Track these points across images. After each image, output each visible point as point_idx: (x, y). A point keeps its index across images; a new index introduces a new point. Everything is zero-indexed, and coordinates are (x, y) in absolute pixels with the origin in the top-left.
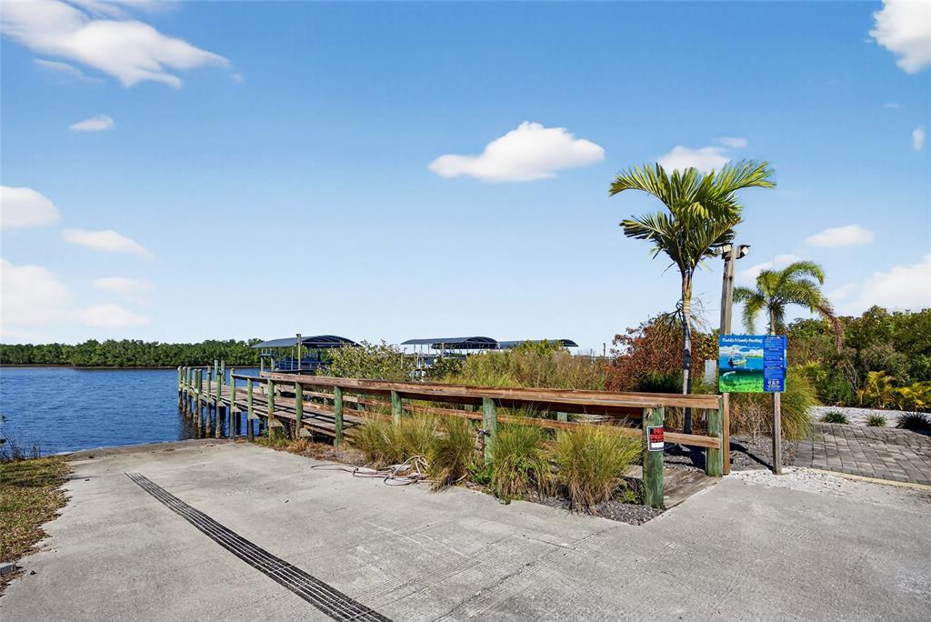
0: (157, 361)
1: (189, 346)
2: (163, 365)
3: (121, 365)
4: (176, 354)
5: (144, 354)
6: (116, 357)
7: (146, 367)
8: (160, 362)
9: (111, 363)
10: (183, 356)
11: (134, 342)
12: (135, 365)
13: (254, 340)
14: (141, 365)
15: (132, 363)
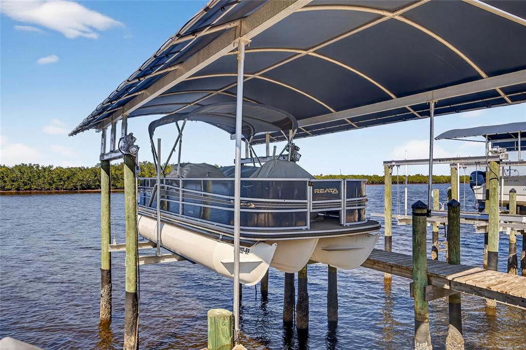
0: (50, 184)
1: (81, 170)
2: (57, 189)
3: (18, 189)
4: (68, 178)
5: (39, 178)
6: (13, 181)
7: (40, 192)
8: (54, 186)
9: (9, 187)
10: (75, 180)
11: (31, 167)
12: (30, 189)
13: (144, 162)
14: (36, 189)
15: (28, 187)
